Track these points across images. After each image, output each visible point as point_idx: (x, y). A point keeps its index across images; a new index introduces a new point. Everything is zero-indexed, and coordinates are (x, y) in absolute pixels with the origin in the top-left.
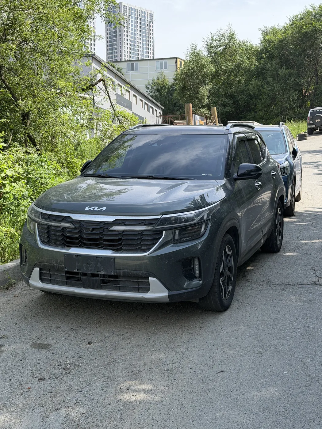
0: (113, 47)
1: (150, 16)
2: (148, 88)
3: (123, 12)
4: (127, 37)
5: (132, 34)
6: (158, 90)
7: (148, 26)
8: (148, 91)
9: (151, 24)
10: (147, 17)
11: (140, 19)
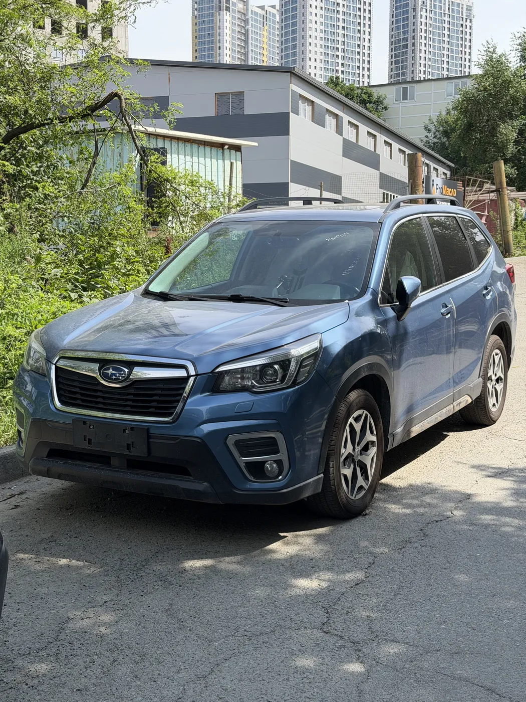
0: (401, 64)
1: (467, 9)
2: (429, 131)
3: (420, 5)
4: (426, 46)
5: (434, 41)
6: (446, 134)
7: (463, 27)
8: (429, 135)
9: (468, 24)
10: (462, 12)
11: (450, 15)
